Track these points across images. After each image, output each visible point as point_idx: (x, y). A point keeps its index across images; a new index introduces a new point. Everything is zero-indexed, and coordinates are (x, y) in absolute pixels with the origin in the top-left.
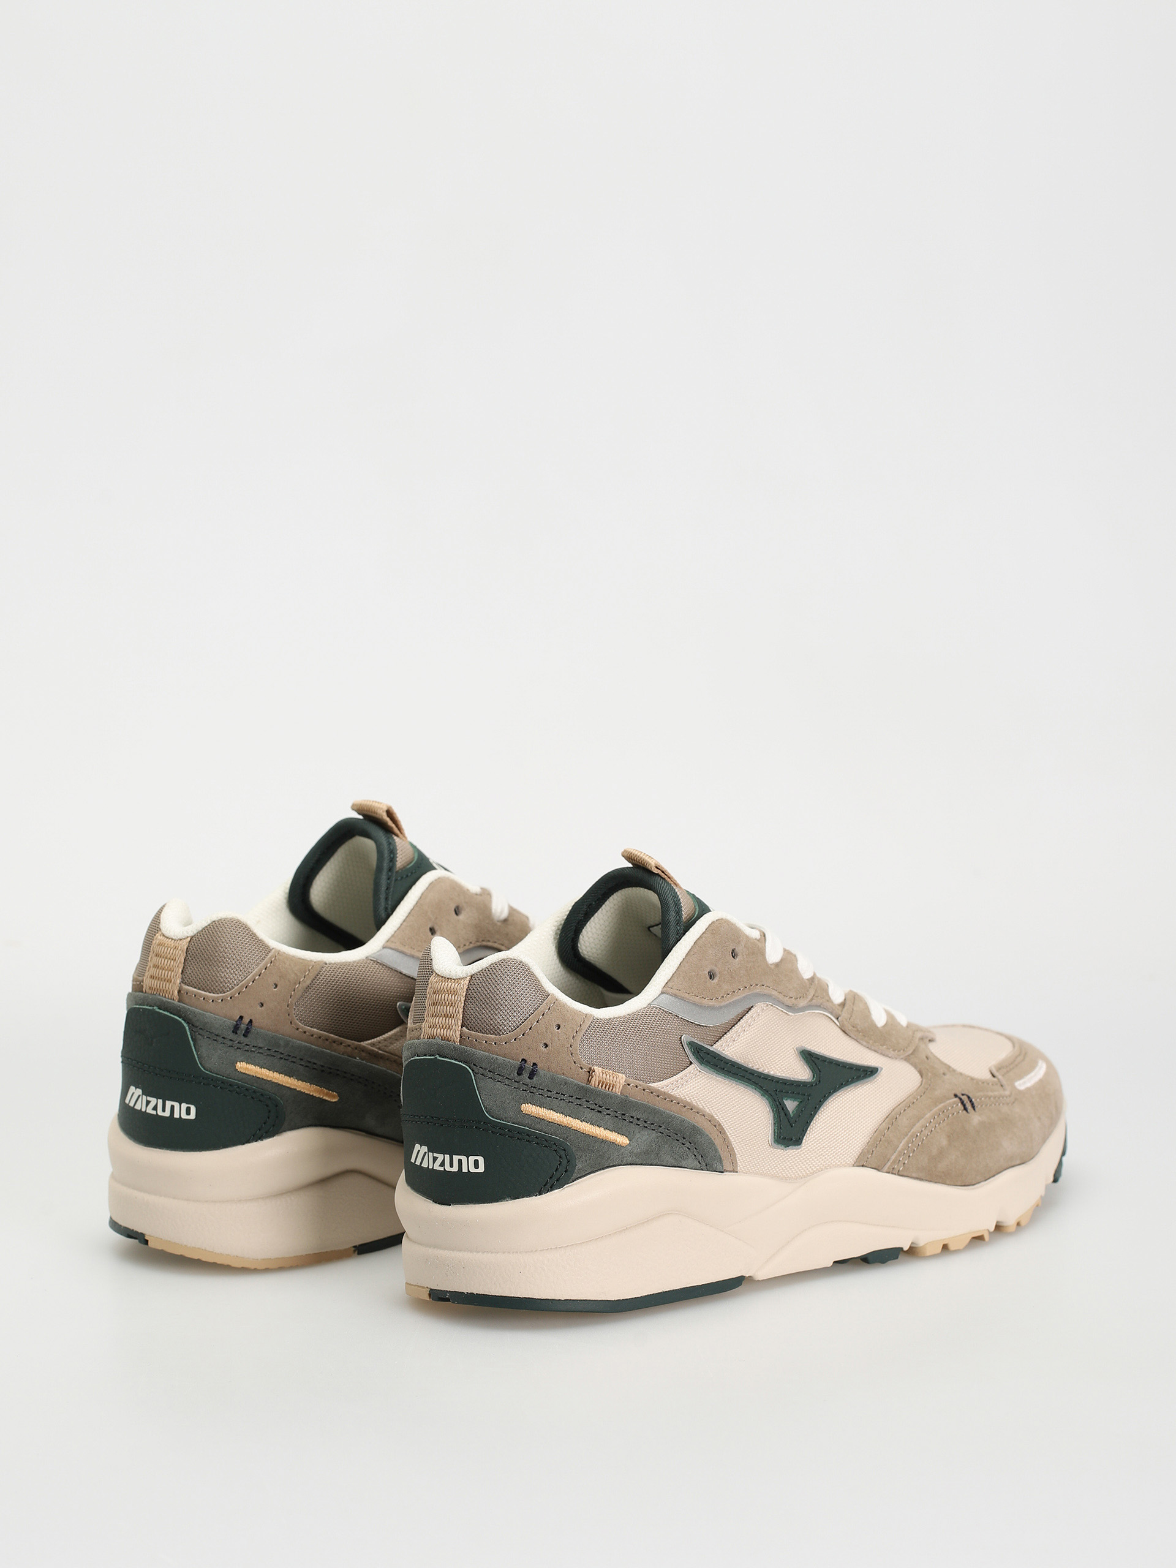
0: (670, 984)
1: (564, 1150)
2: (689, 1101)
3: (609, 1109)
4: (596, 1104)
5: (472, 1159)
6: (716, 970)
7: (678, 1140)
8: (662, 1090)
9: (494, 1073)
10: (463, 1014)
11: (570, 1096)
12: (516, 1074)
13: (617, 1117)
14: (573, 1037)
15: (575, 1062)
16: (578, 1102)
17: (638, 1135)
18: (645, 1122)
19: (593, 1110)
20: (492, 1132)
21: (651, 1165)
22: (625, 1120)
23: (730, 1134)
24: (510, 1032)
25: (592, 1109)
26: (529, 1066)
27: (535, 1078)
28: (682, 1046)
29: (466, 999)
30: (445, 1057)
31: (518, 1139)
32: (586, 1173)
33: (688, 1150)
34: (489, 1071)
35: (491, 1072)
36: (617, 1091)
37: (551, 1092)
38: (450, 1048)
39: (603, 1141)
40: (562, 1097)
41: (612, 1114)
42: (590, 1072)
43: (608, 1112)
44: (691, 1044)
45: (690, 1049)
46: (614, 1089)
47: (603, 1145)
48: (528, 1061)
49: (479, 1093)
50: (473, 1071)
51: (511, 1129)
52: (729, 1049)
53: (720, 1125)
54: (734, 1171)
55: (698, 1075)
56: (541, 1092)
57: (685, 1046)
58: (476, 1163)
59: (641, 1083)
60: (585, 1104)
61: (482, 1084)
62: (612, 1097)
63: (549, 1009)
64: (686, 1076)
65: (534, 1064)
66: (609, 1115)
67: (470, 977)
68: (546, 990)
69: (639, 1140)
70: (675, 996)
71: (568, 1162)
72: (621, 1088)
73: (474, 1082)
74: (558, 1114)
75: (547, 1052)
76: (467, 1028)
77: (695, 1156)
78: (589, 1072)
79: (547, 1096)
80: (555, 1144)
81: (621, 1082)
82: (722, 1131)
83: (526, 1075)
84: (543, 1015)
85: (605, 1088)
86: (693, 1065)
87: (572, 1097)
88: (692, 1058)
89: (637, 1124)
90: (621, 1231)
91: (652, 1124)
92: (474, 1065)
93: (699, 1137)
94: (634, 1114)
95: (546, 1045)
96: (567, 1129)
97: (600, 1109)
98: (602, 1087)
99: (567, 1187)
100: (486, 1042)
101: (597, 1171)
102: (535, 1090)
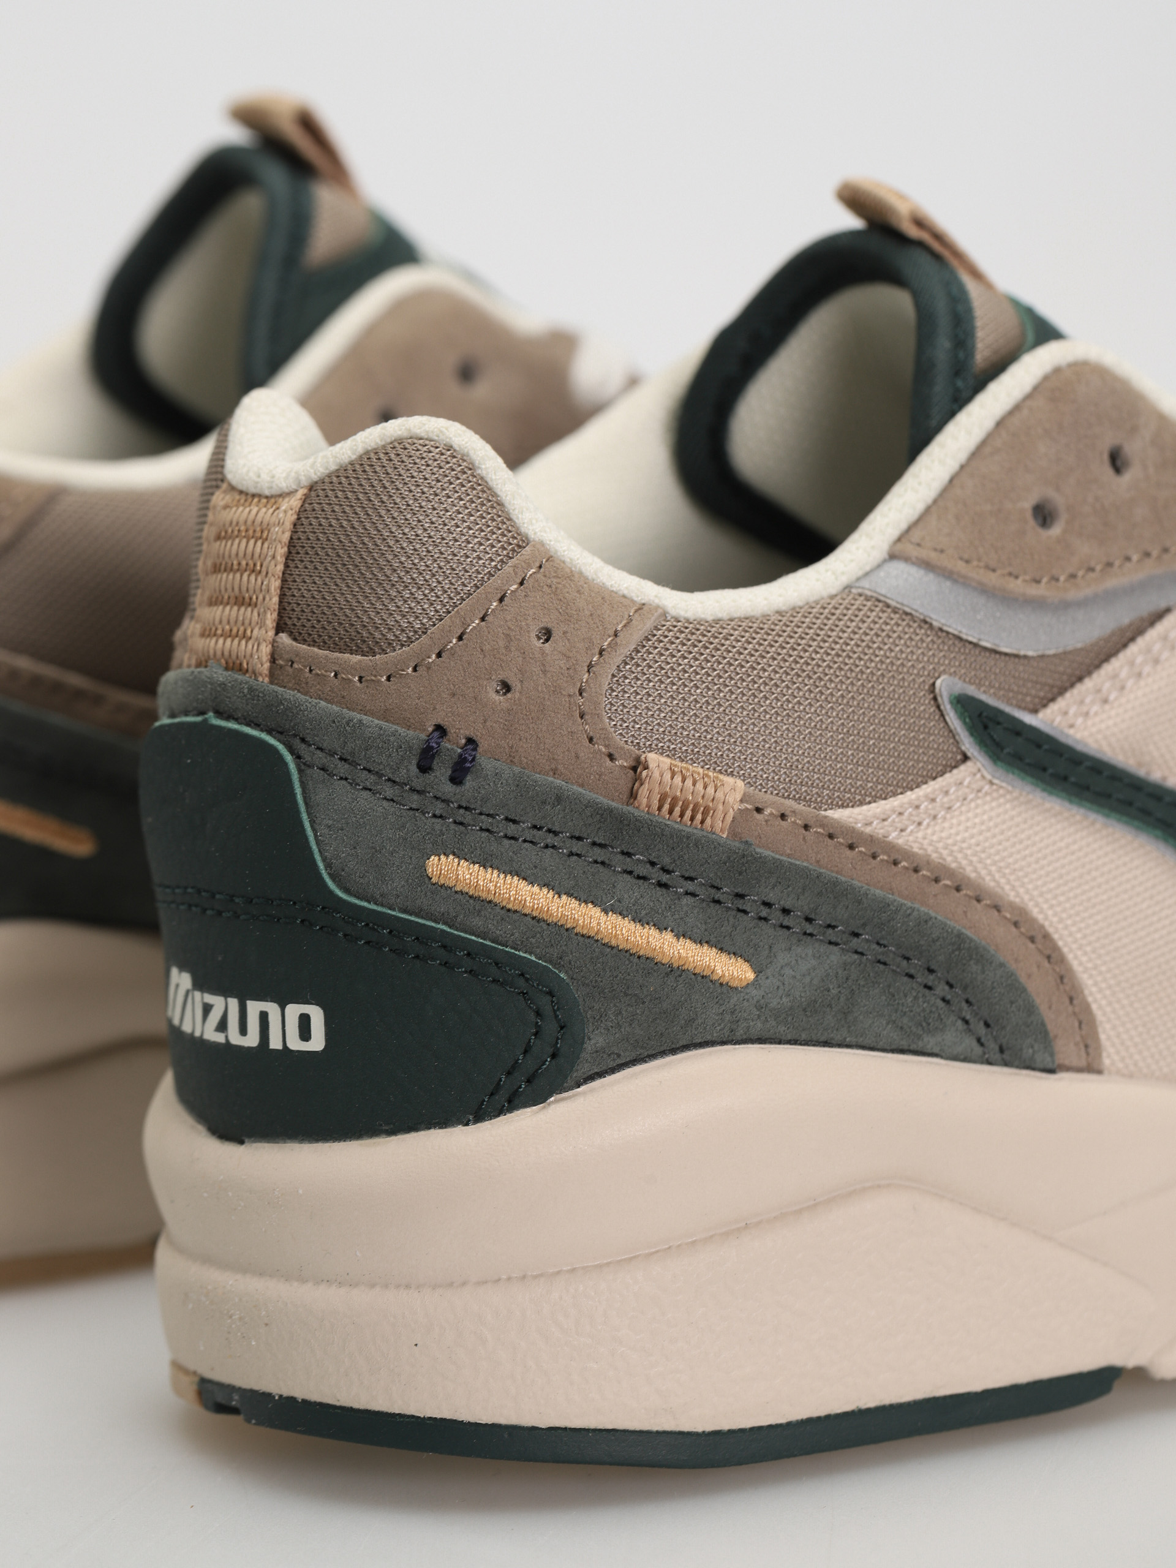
0: (916, 535)
1: (551, 994)
2: (954, 865)
3: (691, 879)
4: (653, 864)
5: (294, 1011)
6: (1059, 500)
7: (911, 976)
8: (868, 830)
9: (354, 764)
10: (282, 596)
11: (572, 837)
12: (414, 769)
13: (718, 902)
14: (590, 666)
15: (591, 740)
16: (599, 854)
17: (783, 958)
18: (809, 920)
19: (644, 878)
20: (345, 935)
21: (826, 1044)
22: (745, 912)
23: (1081, 964)
24: (402, 645)
25: (639, 877)
26: (453, 746)
27: (469, 782)
28: (938, 707)
29: (290, 552)
30: (228, 718)
31: (417, 957)
32: (620, 1061)
33: (941, 1004)
34: (341, 759)
35: (345, 760)
36: (720, 825)
37: (514, 822)
38: (241, 691)
39: (674, 972)
40: (550, 839)
41: (703, 893)
42: (637, 766)
43: (690, 886)
44: (965, 704)
45: (961, 717)
46: (708, 821)
47: (671, 981)
48: (452, 731)
49: (312, 823)
50: (298, 757)
51: (398, 929)
52: (1089, 723)
53: (1046, 936)
54: (1092, 1068)
55: (986, 794)
56: (486, 822)
57: (947, 708)
58: (305, 1022)
59: (800, 807)
60: (619, 863)
61: (320, 796)
62: (704, 844)
63: (521, 583)
64: (947, 793)
65: (470, 741)
66: (693, 895)
67: (305, 491)
68: (523, 530)
69: (788, 971)
70: (927, 565)
71: (562, 1028)
72: (729, 819)
73: (298, 790)
74: (536, 889)
75: (505, 705)
76: (291, 634)
77: (967, 1022)
78: (634, 769)
79: (506, 836)
80: (522, 975)
81: (730, 799)
82: (1052, 955)
83: (441, 773)
84: (501, 600)
85: (682, 815)
86: (969, 764)
87: (579, 839)
88: (968, 744)
89: (782, 926)
90: (727, 1234)
91: (829, 926)
92: (303, 740)
93: (974, 968)
94: (771, 897)
95: (506, 687)
96: (562, 932)
97: (665, 878)
98: (671, 812)
99: (556, 1101)
100: (336, 675)
101: (652, 1057)
102: (468, 817)
